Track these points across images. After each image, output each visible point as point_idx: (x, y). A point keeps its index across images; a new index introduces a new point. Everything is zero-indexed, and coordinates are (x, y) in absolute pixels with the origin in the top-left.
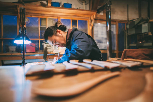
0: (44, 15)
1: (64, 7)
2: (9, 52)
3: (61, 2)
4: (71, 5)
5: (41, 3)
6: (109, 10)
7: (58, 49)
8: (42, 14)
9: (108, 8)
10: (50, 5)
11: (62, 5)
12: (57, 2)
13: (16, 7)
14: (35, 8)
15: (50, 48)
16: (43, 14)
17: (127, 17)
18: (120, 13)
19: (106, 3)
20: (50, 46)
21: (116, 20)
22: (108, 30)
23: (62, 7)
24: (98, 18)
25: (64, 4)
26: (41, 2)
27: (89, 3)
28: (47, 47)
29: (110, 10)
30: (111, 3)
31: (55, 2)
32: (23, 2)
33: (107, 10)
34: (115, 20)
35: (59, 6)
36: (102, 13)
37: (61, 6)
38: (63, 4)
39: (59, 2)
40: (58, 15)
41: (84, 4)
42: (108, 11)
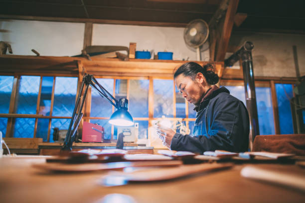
0: (123, 75)
1: (159, 59)
2: (57, 140)
3: (153, 51)
4: (172, 54)
5: (117, 54)
6: (248, 58)
7: (147, 138)
8: (119, 73)
9: (245, 55)
10: (132, 56)
11: (155, 56)
12: (145, 51)
13: (76, 63)
14: (107, 62)
15: (129, 134)
16: (122, 73)
17: (294, 71)
18: (276, 63)
19: (241, 46)
20: (130, 132)
21: (269, 77)
22: (248, 99)
23: (154, 59)
24: (228, 75)
25: (159, 53)
26: (117, 52)
27: (210, 47)
28: (124, 132)
29: (250, 58)
30: (252, 46)
31: (142, 50)
32: (88, 55)
33: (244, 58)
34: (266, 77)
35: (150, 57)
36: (236, 65)
37: (152, 58)
38: (156, 54)
39: (149, 50)
40: (149, 73)
41: (198, 50)
42: (246, 61)
